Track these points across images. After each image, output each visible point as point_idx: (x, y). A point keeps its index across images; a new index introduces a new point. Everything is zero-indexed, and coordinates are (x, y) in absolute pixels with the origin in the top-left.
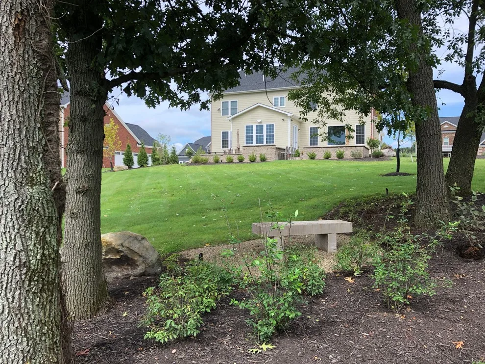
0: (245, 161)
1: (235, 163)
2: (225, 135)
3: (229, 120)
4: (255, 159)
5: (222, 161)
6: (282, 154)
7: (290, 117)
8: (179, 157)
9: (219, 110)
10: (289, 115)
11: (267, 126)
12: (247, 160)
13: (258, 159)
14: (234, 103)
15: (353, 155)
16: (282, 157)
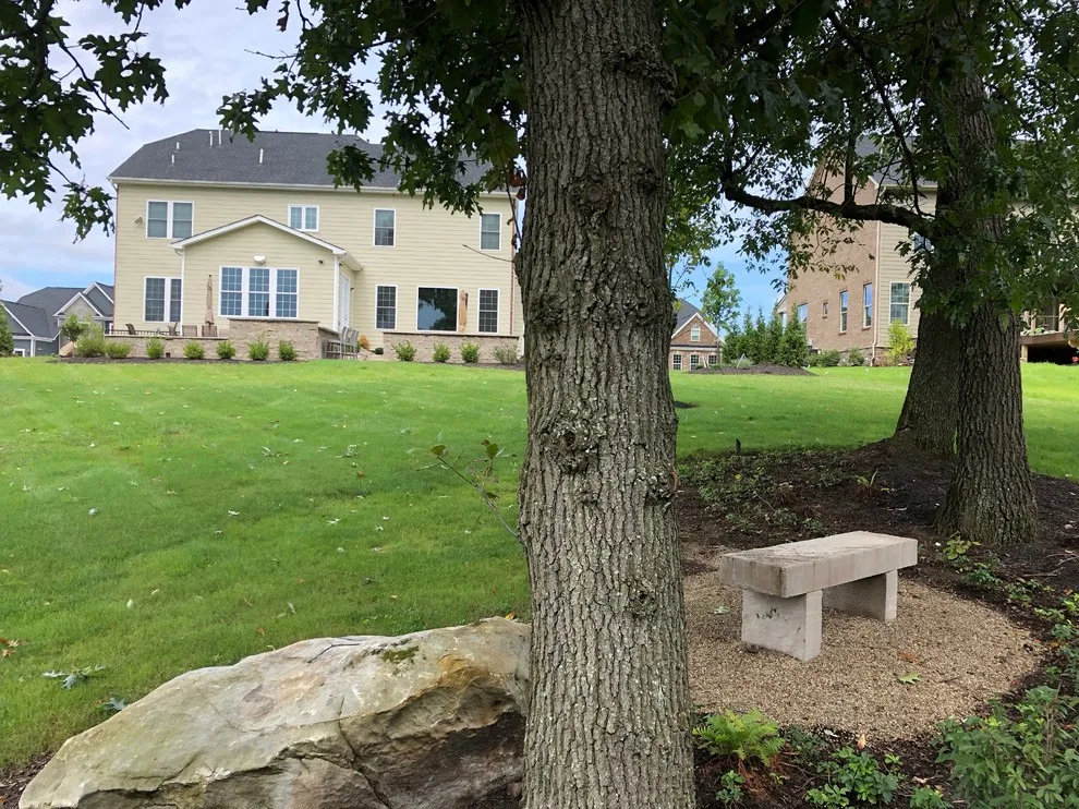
0: (238, 356)
1: (211, 361)
2: (155, 286)
3: (177, 250)
4: (266, 354)
5: (168, 354)
6: (332, 346)
7: (339, 257)
8: (15, 337)
9: (140, 221)
10: (336, 251)
11: (280, 272)
12: (242, 354)
13: (274, 354)
14: (183, 210)
15: (499, 355)
16: (329, 351)
